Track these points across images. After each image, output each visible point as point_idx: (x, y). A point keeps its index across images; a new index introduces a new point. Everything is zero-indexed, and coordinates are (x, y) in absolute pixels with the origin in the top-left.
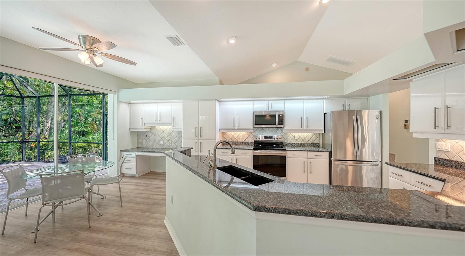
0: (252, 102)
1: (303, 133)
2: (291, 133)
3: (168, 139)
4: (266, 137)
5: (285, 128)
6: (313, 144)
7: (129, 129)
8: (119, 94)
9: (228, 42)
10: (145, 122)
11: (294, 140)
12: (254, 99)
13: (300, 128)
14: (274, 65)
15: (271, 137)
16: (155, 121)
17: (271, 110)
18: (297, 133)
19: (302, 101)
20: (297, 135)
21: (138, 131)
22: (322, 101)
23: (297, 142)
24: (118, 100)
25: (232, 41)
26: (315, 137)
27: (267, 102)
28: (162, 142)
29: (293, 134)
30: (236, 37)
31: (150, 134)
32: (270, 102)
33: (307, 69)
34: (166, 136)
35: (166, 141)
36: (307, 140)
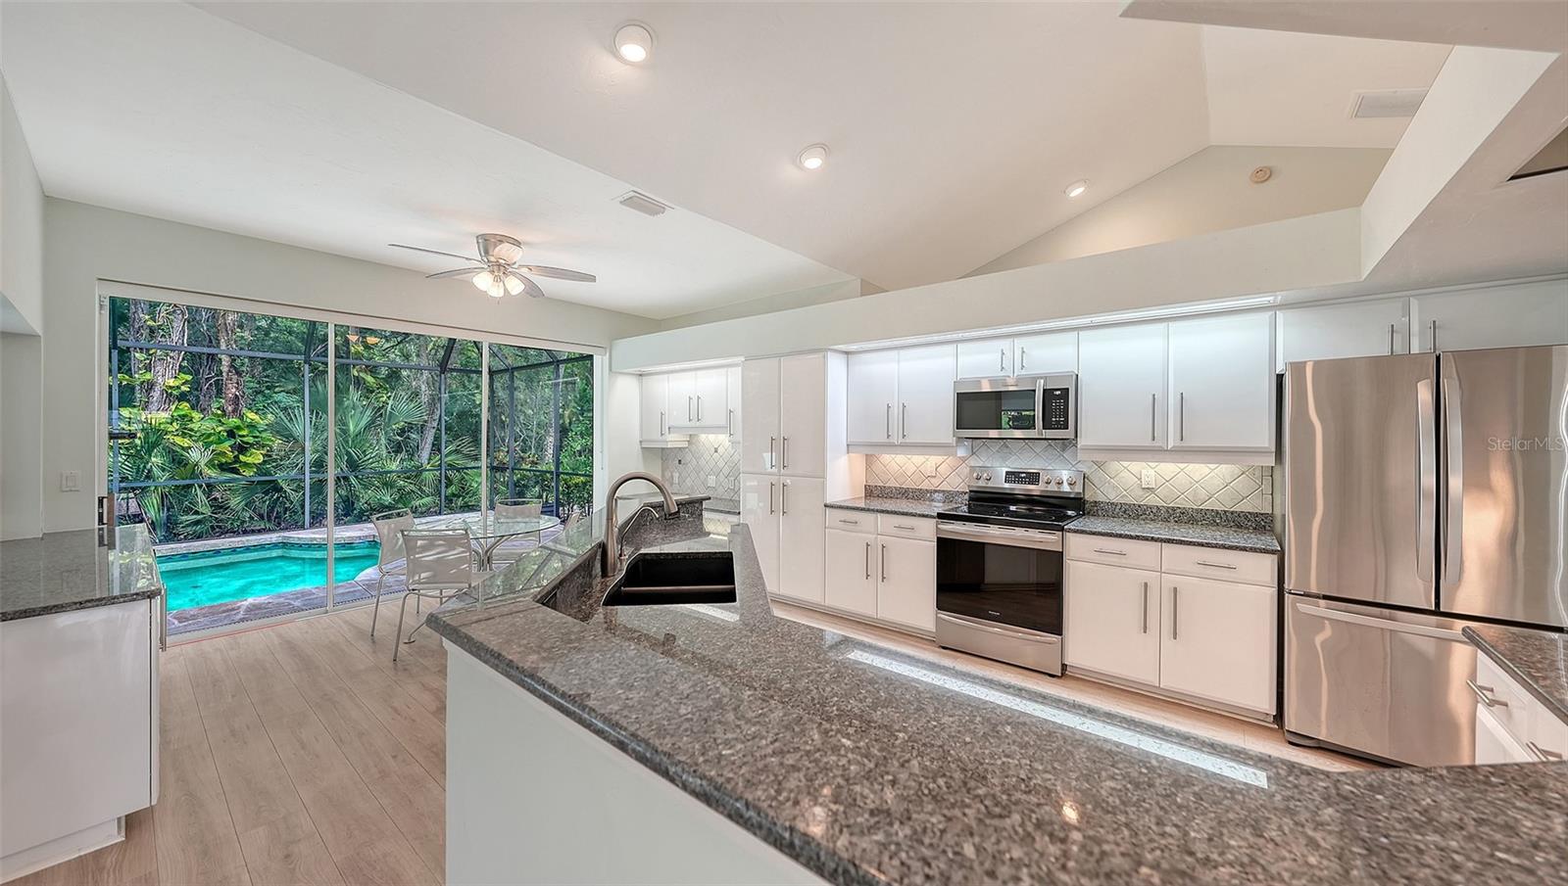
0: (951, 348)
1: (1182, 466)
2: (1125, 464)
3: (726, 471)
4: (1012, 476)
5: (1082, 442)
6: (1232, 513)
7: (641, 442)
8: (614, 353)
9: (801, 167)
10: (672, 424)
11: (1141, 493)
12: (960, 335)
13: (1147, 442)
14: (1077, 192)
15: (1033, 478)
16: (690, 420)
17: (1023, 372)
18: (1153, 465)
19: (1162, 326)
20: (1152, 472)
21: (663, 449)
22: (1266, 316)
23: (1151, 500)
24: (610, 370)
25: (813, 163)
26: (1243, 485)
27: (1005, 344)
28: (712, 481)
29: (1135, 466)
30: (823, 146)
31: (689, 457)
32: (1019, 342)
33: (1264, 175)
34: (721, 464)
35: (722, 477)
36: (1203, 495)
